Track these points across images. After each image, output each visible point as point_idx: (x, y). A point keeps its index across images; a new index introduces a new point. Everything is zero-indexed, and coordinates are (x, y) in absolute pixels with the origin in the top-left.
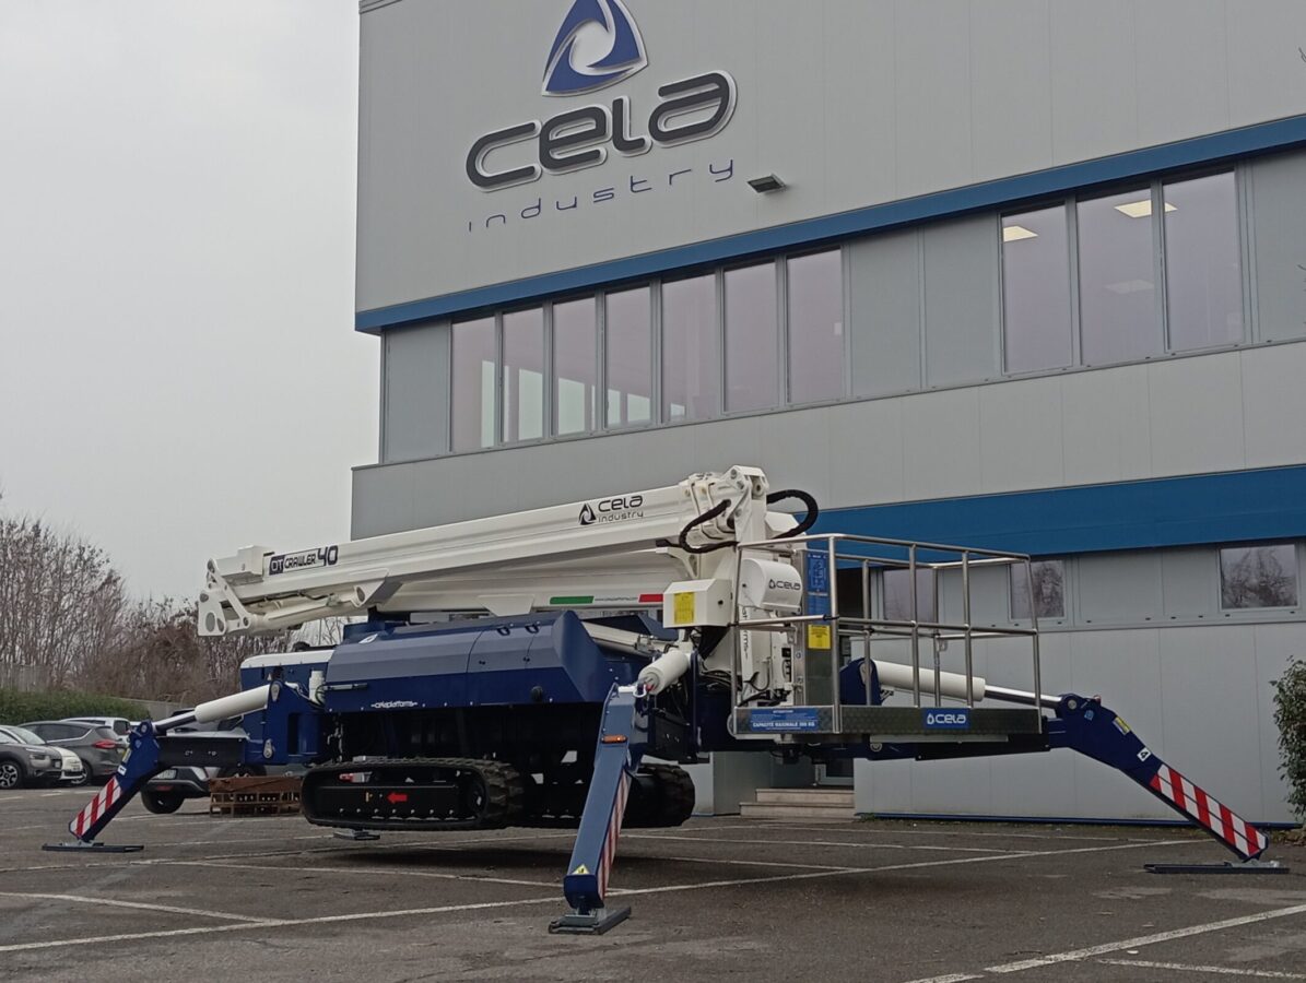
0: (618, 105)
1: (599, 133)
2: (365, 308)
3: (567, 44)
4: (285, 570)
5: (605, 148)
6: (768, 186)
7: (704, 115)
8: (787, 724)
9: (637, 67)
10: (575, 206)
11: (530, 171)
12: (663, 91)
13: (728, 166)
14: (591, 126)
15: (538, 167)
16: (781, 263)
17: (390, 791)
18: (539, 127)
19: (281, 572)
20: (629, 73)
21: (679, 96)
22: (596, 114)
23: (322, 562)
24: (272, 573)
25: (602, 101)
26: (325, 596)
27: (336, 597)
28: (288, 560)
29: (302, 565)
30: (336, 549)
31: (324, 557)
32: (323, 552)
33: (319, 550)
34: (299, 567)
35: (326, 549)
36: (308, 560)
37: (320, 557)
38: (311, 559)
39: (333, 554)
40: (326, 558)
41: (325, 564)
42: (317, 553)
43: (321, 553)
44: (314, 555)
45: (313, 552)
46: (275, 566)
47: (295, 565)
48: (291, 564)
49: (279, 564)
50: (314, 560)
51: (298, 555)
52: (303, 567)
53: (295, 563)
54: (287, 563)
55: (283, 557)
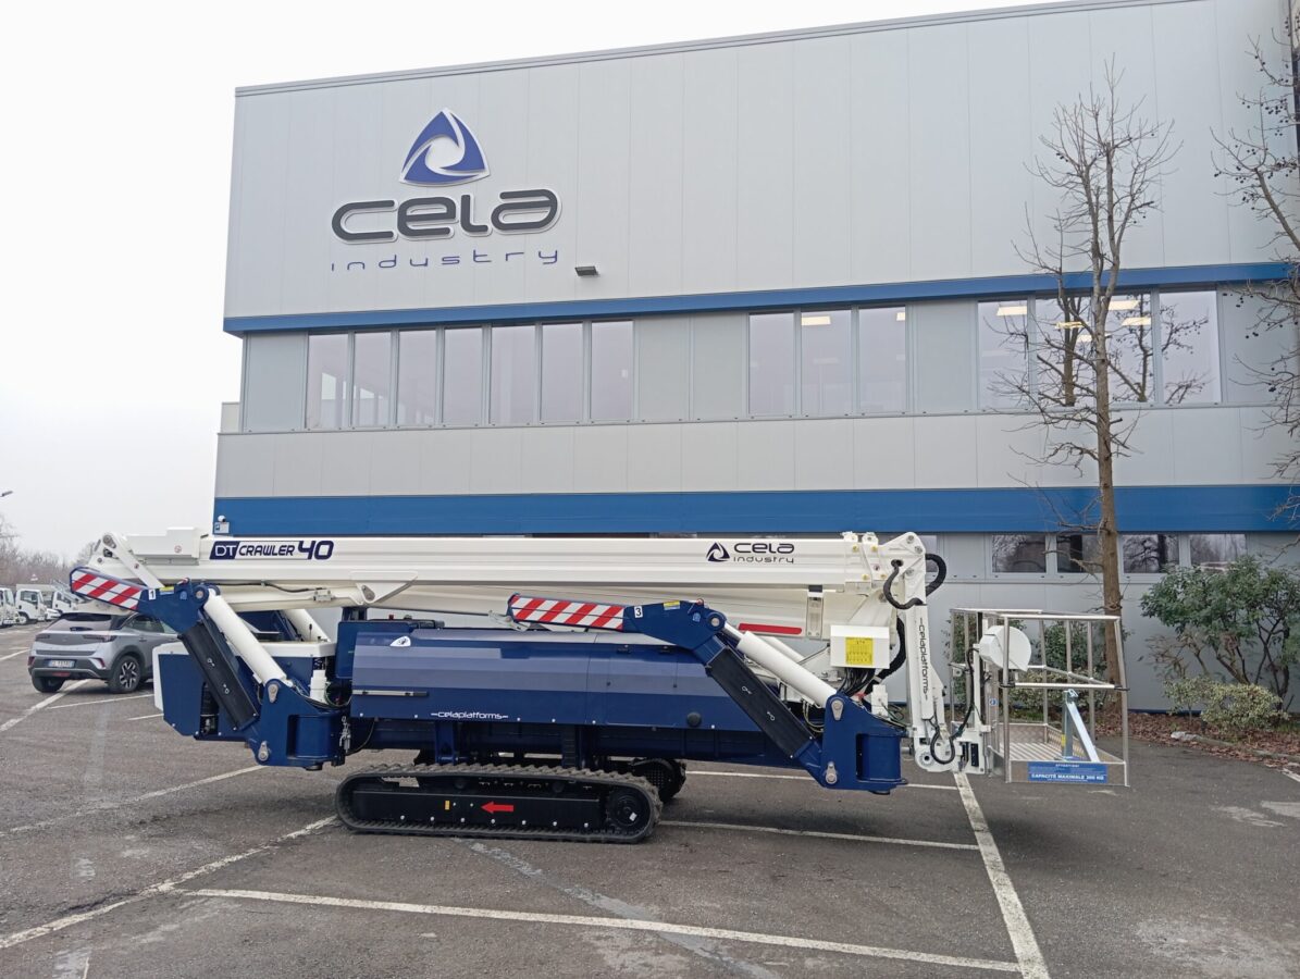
0: (466, 200)
1: (450, 215)
2: (233, 315)
3: (423, 149)
4: (238, 556)
5: (455, 227)
6: (588, 272)
7: (538, 216)
8: (1073, 777)
9: (481, 175)
10: (426, 265)
11: (389, 235)
12: (504, 196)
13: (554, 254)
14: (443, 210)
15: (396, 232)
16: (587, 325)
17: (487, 801)
18: (397, 205)
19: (233, 557)
20: (475, 178)
21: (514, 200)
22: (449, 203)
23: (306, 555)
24: (213, 556)
25: (454, 194)
26: (307, 590)
27: (329, 592)
28: (244, 547)
29: (269, 554)
30: (331, 544)
31: (309, 550)
32: (307, 545)
33: (301, 543)
34: (263, 556)
35: (314, 543)
36: (280, 550)
37: (301, 549)
38: (286, 551)
39: (324, 550)
40: (312, 552)
41: (310, 557)
42: (296, 545)
43: (304, 546)
44: (293, 547)
45: (291, 544)
46: (221, 550)
47: (258, 554)
48: (251, 552)
49: (228, 549)
50: (291, 552)
51: (263, 544)
52: (271, 557)
53: (257, 551)
54: (244, 551)
55: (237, 543)
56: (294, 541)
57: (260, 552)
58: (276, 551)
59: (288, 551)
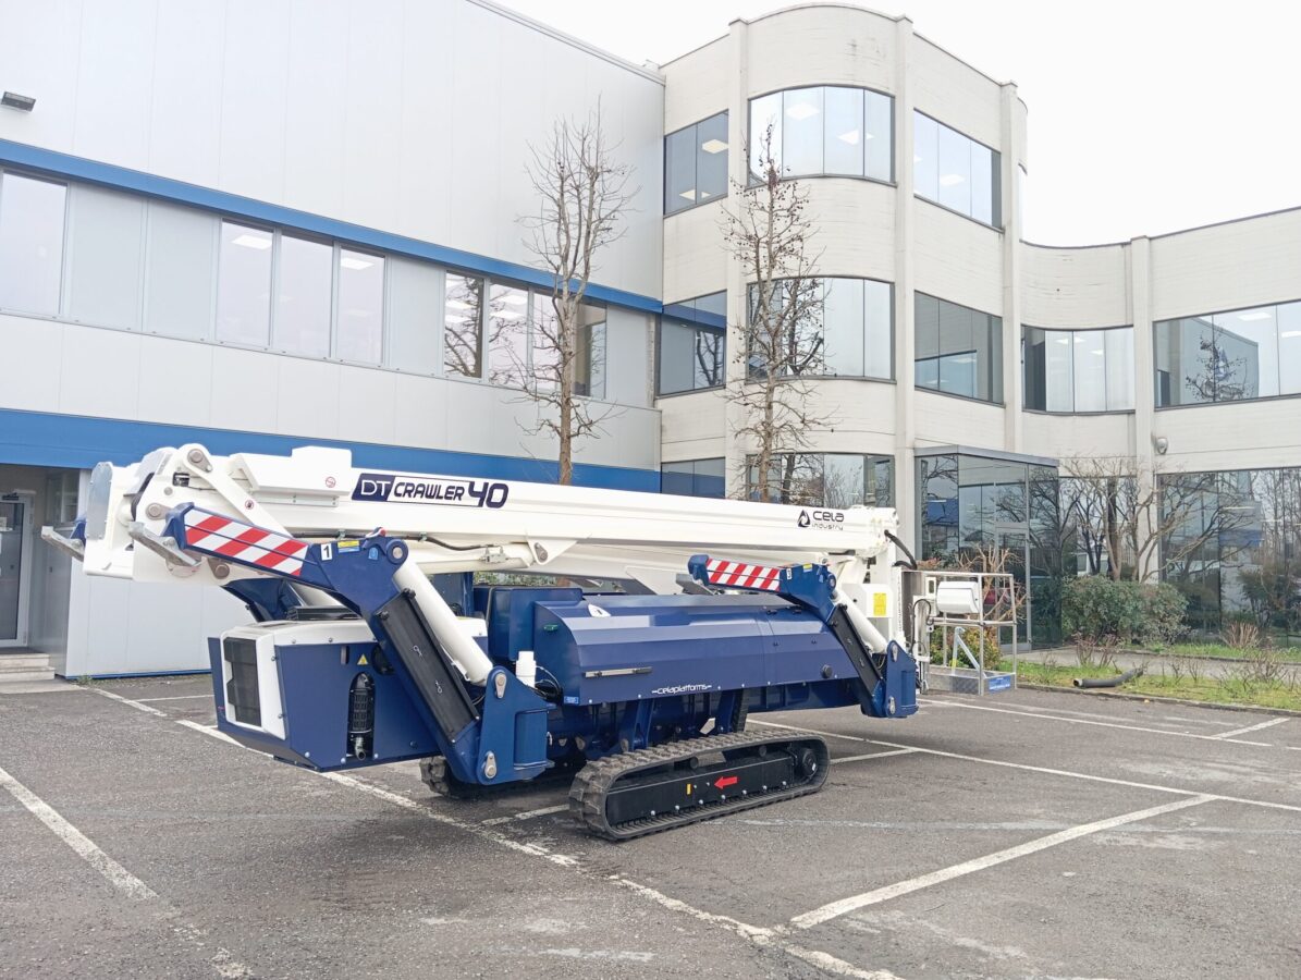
4: (392, 497)
6: (18, 103)
17: (717, 777)
19: (384, 499)
23: (476, 501)
24: (357, 496)
26: (478, 547)
27: (502, 551)
28: (401, 484)
29: (433, 497)
30: (505, 488)
31: (481, 495)
32: (478, 487)
33: (472, 484)
34: (424, 500)
35: (486, 485)
36: (447, 492)
37: (472, 493)
38: (454, 494)
39: (498, 495)
40: (484, 498)
41: (481, 505)
42: (466, 486)
43: (475, 489)
44: (462, 488)
45: (460, 484)
46: (369, 488)
47: (419, 495)
48: (409, 492)
49: (379, 486)
50: (460, 496)
51: (426, 482)
52: (434, 501)
53: (417, 492)
54: (401, 490)
55: (392, 478)
56: (463, 482)
57: (422, 493)
58: (442, 493)
59: (457, 494)
